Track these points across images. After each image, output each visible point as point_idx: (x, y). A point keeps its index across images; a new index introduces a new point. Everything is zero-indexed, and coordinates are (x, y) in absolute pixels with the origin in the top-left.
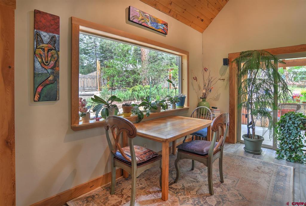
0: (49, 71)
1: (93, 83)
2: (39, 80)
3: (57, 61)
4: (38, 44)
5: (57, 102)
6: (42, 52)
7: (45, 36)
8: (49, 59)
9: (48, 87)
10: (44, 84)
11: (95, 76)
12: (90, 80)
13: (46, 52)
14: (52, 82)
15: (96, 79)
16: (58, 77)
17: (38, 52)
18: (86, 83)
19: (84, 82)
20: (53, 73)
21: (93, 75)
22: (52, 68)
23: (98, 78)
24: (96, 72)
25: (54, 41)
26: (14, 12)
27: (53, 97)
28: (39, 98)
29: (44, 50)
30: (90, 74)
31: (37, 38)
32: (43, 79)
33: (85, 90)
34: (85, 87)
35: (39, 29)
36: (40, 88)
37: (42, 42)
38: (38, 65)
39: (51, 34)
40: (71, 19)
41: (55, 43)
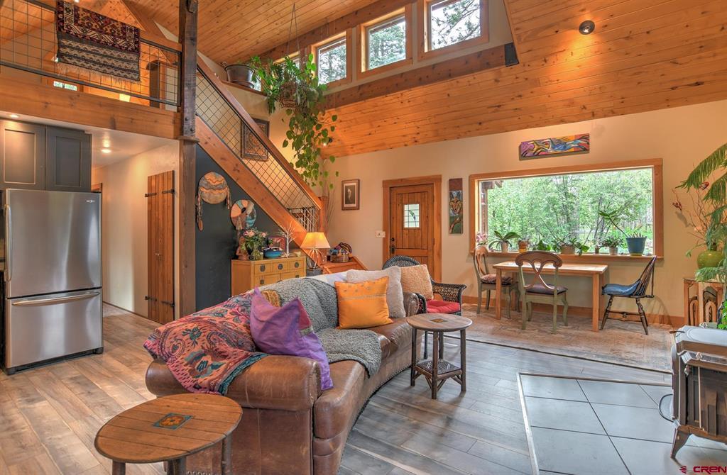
0: (457, 215)
2: (452, 220)
3: (461, 208)
4: (451, 199)
5: (463, 235)
6: (453, 203)
7: (454, 192)
8: (457, 207)
9: (457, 225)
10: (454, 223)
13: (455, 203)
14: (459, 222)
17: (451, 204)
20: (459, 216)
22: (459, 213)
27: (460, 231)
28: (452, 232)
31: (451, 196)
32: (454, 220)
35: (452, 190)
36: (452, 226)
37: (453, 197)
38: (451, 212)
39: (458, 191)
40: (470, 177)
41: (459, 195)
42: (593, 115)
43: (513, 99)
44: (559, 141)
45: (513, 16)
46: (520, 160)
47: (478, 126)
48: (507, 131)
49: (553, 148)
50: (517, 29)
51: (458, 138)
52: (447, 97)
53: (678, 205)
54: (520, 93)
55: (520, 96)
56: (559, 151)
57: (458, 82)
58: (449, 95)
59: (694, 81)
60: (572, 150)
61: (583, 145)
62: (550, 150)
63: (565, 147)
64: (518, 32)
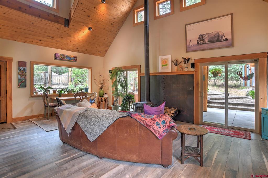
0: (23, 79)
1: (66, 80)
2: (20, 81)
3: (26, 76)
4: (19, 71)
5: (26, 88)
6: (20, 73)
7: (21, 68)
8: (23, 75)
9: (22, 83)
10: (21, 82)
11: (67, 76)
12: (64, 79)
13: (22, 73)
14: (24, 82)
15: (68, 78)
16: (26, 80)
17: (19, 73)
18: (61, 80)
19: (60, 79)
20: (24, 79)
21: (66, 75)
22: (24, 78)
23: (69, 77)
24: (68, 73)
25: (24, 69)
26: (12, 63)
27: (25, 86)
28: (20, 87)
29: (21, 73)
30: (64, 74)
31: (19, 69)
32: (21, 81)
33: (61, 85)
34: (61, 83)
35: (20, 66)
36: (20, 84)
37: (21, 70)
38: (19, 77)
39: (24, 68)
40: (31, 62)
41: (25, 70)
42: (78, 52)
43: (59, 37)
44: (69, 56)
45: (76, 13)
46: (54, 60)
47: (38, 41)
48: (49, 47)
49: (67, 58)
50: (75, 18)
51: (24, 42)
52: (32, 23)
53: (96, 80)
54: (63, 37)
55: (62, 37)
56: (68, 60)
57: (41, 21)
58: (33, 23)
59: (100, 51)
60: (72, 60)
61: (75, 59)
62: (66, 59)
63: (70, 59)
64: (74, 19)
